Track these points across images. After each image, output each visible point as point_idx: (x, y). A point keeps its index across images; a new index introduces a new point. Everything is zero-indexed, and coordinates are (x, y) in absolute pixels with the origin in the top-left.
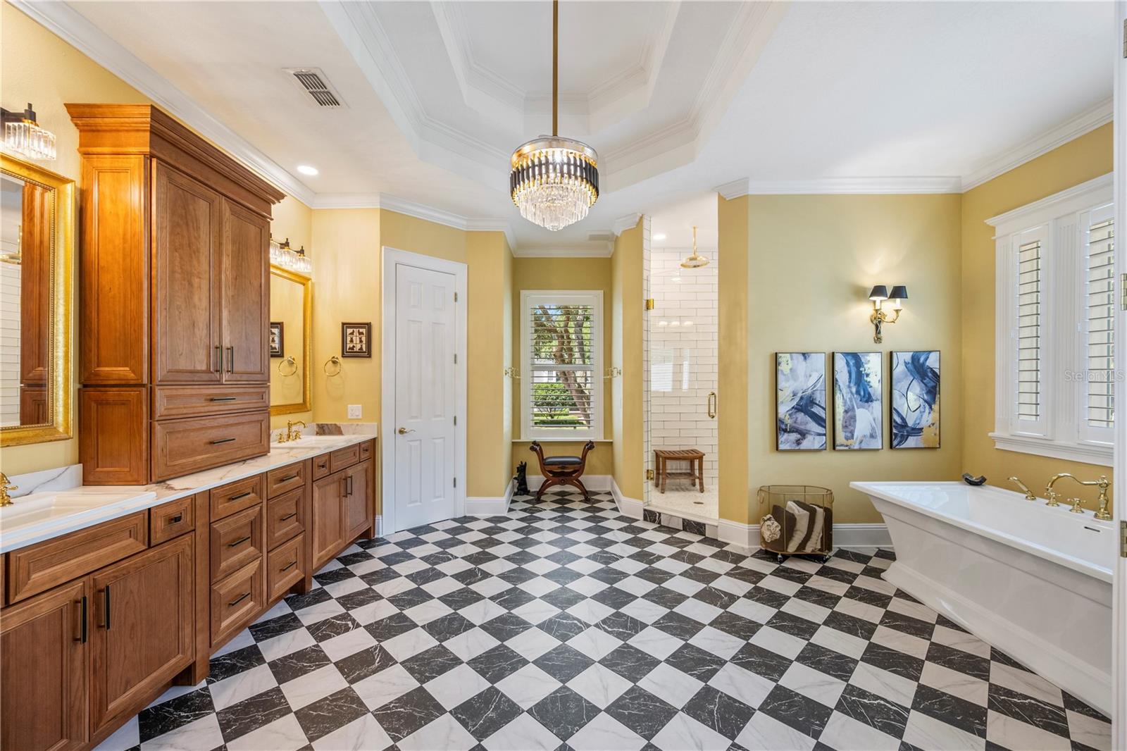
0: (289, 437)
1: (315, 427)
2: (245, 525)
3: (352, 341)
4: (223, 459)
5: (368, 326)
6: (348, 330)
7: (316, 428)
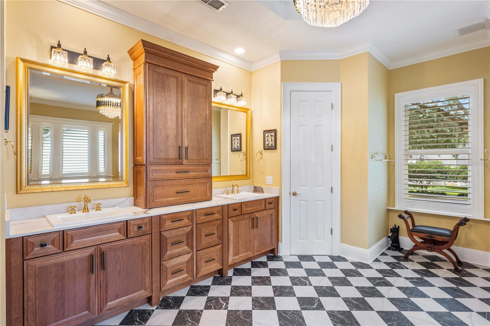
0: (233, 192)
1: (253, 187)
2: (183, 235)
3: (268, 141)
4: (183, 201)
5: (275, 131)
6: (266, 134)
7: (253, 189)
